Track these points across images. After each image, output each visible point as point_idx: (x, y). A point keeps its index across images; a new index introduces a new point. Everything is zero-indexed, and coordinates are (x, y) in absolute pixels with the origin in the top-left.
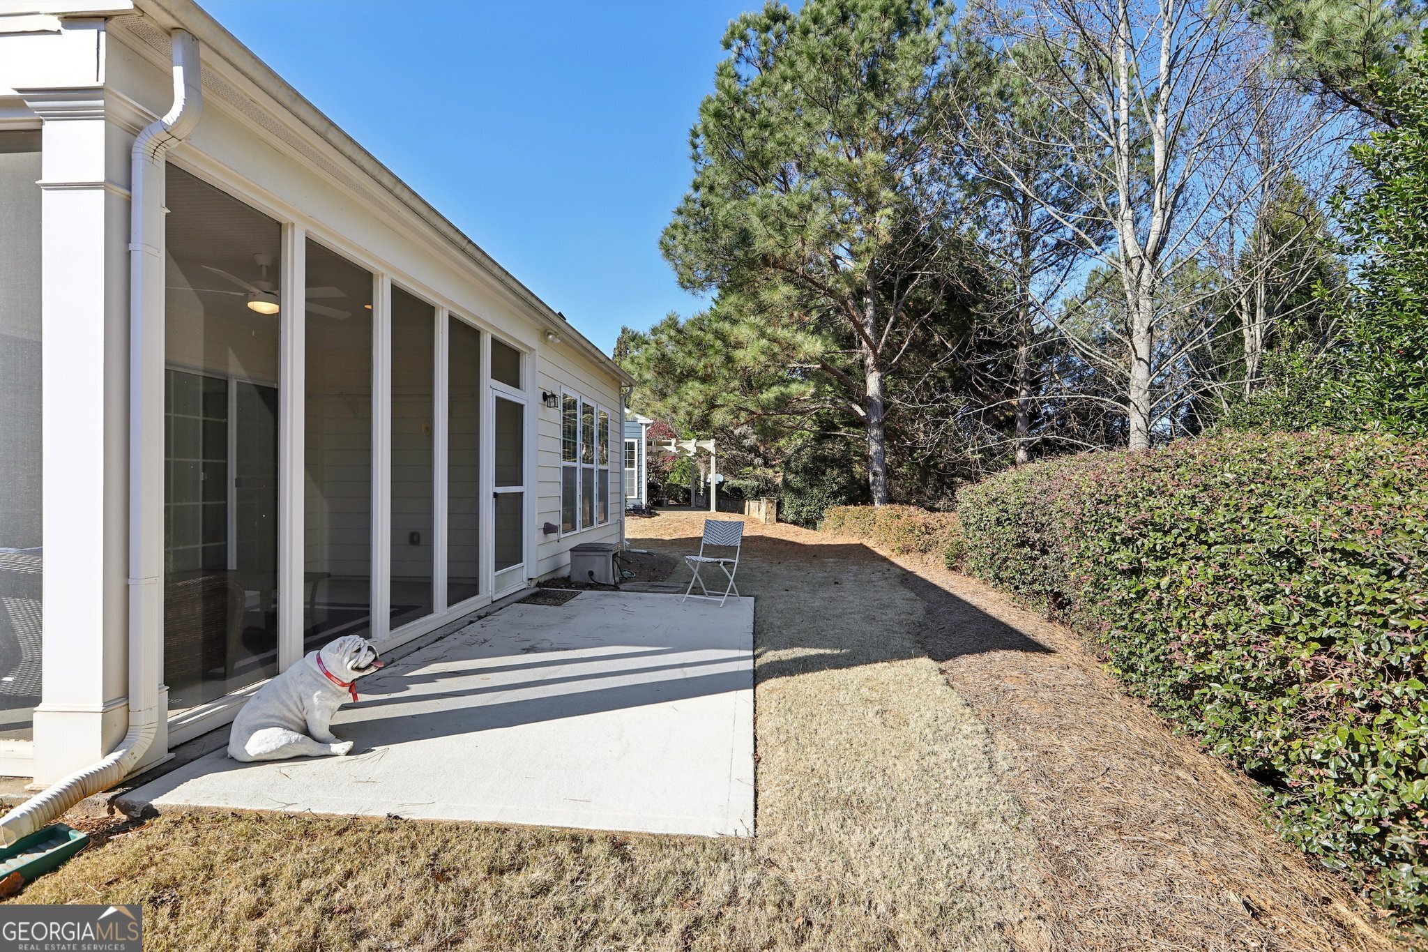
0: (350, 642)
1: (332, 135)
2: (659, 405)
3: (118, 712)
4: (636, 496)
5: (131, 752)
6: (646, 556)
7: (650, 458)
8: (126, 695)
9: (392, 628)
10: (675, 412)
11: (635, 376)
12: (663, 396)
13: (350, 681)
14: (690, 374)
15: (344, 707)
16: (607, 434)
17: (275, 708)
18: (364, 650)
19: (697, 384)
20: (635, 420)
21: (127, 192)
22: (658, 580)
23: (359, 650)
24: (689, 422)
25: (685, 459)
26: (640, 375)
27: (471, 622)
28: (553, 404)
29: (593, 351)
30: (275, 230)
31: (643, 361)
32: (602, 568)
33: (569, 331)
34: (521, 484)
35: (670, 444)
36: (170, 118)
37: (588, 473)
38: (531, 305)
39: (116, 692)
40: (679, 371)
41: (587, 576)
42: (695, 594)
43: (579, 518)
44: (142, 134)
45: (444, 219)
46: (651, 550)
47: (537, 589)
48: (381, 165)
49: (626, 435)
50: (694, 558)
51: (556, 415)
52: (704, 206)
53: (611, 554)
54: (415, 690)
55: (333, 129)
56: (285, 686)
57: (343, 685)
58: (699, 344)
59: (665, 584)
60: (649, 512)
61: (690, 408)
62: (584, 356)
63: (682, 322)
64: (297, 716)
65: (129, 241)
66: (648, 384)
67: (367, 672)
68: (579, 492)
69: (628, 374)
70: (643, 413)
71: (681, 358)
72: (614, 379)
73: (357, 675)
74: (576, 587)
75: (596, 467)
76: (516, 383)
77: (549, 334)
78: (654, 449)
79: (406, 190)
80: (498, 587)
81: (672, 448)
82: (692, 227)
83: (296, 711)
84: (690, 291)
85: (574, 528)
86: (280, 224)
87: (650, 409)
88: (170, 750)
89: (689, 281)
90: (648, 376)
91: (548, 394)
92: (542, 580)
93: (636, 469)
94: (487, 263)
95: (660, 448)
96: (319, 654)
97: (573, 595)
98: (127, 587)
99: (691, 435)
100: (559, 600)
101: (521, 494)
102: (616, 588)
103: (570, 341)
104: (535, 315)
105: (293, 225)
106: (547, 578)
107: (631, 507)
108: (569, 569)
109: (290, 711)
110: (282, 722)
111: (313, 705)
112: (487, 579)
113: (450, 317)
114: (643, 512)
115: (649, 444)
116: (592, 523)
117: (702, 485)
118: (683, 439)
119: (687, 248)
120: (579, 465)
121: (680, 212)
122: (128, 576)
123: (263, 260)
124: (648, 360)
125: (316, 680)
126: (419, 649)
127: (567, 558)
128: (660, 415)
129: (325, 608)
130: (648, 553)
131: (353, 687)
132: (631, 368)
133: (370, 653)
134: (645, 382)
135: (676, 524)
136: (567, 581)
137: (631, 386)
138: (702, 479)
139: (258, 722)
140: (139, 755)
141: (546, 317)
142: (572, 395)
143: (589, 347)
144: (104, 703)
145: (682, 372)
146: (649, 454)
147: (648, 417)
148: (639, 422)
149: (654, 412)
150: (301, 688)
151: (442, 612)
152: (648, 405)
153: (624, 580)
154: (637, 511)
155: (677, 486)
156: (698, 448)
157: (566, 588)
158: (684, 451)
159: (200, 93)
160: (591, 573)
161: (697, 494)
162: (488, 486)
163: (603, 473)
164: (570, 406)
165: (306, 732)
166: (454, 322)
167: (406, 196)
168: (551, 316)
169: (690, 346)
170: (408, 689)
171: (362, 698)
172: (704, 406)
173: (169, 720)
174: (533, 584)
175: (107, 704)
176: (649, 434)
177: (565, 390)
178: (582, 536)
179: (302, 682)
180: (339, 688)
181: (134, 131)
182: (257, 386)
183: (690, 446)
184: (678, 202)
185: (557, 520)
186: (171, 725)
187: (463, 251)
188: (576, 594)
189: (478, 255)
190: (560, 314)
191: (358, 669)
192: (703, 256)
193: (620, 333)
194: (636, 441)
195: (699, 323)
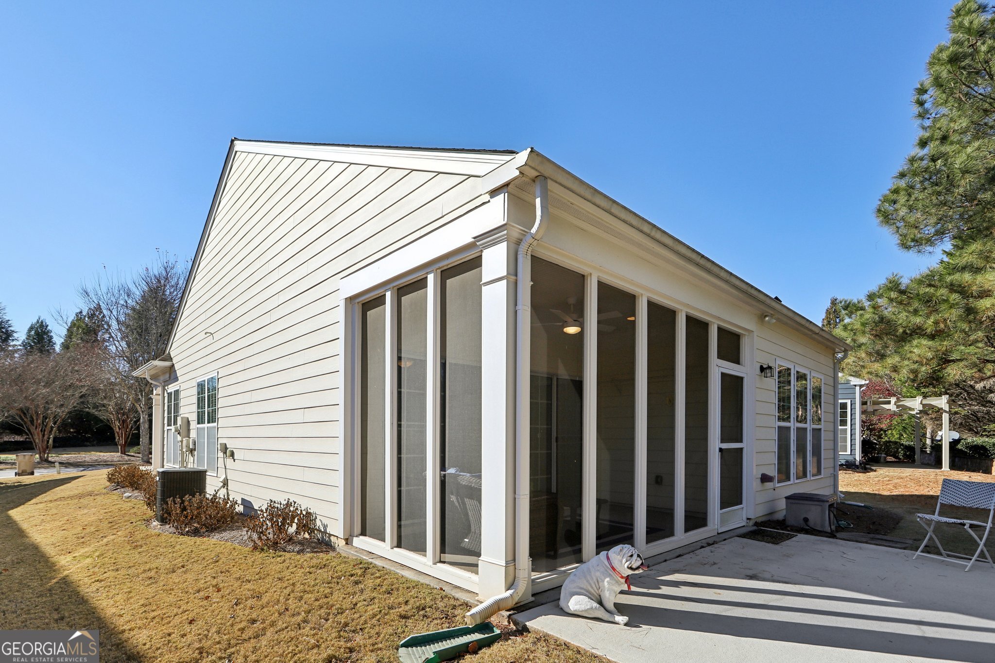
0: (626, 549)
1: (615, 210)
2: (876, 366)
3: (511, 568)
4: (849, 452)
5: (516, 592)
6: (863, 509)
7: (864, 417)
8: (514, 560)
9: (647, 543)
10: (895, 371)
11: (849, 341)
12: (881, 356)
13: (626, 576)
14: (918, 332)
15: (622, 592)
16: (820, 397)
17: (584, 584)
18: (635, 556)
19: (925, 342)
20: (848, 382)
21: (514, 278)
22: (878, 534)
23: (632, 556)
24: (914, 381)
25: (905, 417)
26: (854, 340)
27: (702, 547)
28: (769, 375)
29: (807, 325)
30: (581, 279)
31: (858, 326)
32: (816, 515)
33: (785, 311)
34: (741, 441)
35: (889, 403)
36: (534, 230)
37: (802, 432)
38: (751, 296)
39: (510, 558)
40: (901, 330)
41: (802, 522)
42: (929, 552)
43: (793, 470)
44: (522, 243)
45: (684, 245)
46: (867, 504)
47: (755, 528)
48: (643, 219)
49: (840, 396)
50: (928, 517)
51: (772, 383)
52: (934, 159)
53: (827, 505)
54: (665, 590)
55: (615, 205)
56: (589, 570)
57: (622, 577)
58: (928, 301)
59: (885, 537)
60: (864, 467)
61: (916, 366)
62: (797, 330)
63: (905, 282)
64: (595, 592)
65: (516, 305)
66: (863, 347)
67: (637, 572)
68: (793, 448)
69: (842, 340)
70: (857, 375)
71: (903, 318)
72: (827, 347)
73: (630, 572)
74: (792, 530)
75: (809, 426)
76: (737, 360)
77: (766, 316)
78: (870, 408)
79: (658, 231)
80: (723, 521)
81: (892, 407)
82: (918, 186)
83: (595, 588)
84: (916, 249)
85: (788, 479)
86: (583, 276)
87: (865, 371)
88: (533, 595)
89: (913, 240)
90: (863, 340)
91: (765, 366)
92: (759, 520)
93: (848, 427)
94: (716, 270)
95: (876, 407)
96: (607, 554)
97: (789, 537)
98: (515, 499)
99: (915, 392)
100: (776, 539)
101: (741, 449)
102: (832, 535)
103: (785, 319)
104: (754, 303)
105: (591, 274)
106: (764, 519)
107: (843, 462)
108: (784, 512)
109: (592, 588)
110: (587, 594)
111: (604, 587)
112: (714, 516)
113: (687, 316)
114: (857, 467)
115: (864, 403)
116: (805, 475)
117: (928, 442)
118: (904, 397)
119: (911, 209)
120: (793, 425)
121: (902, 175)
122: (515, 493)
123: (572, 301)
124: (864, 324)
125: (606, 570)
126: (665, 561)
127: (782, 504)
128: (877, 376)
129: (608, 523)
130: (864, 507)
131: (627, 579)
132: (844, 334)
133: (639, 559)
134: (860, 346)
135: (896, 481)
136: (782, 524)
137: (845, 351)
138: (928, 435)
139: (575, 590)
140: (520, 594)
141: (763, 303)
142: (786, 365)
143: (803, 322)
144: (506, 562)
145: (904, 332)
146: (863, 412)
147: (863, 378)
148: (852, 383)
149: (870, 373)
150: (598, 574)
151: (681, 537)
152: (863, 367)
153: (839, 529)
154: (850, 466)
155: (896, 443)
156: (924, 406)
157: (782, 530)
158: (905, 408)
159: (548, 209)
160: (806, 520)
161: (923, 452)
162: (715, 443)
163: (817, 432)
164: (785, 374)
165: (600, 603)
166: (690, 319)
167: (658, 235)
168: (768, 301)
169: (916, 304)
170: (660, 588)
171: (633, 588)
172: (934, 363)
173: (532, 578)
174: (751, 523)
175: (507, 563)
176: (863, 394)
177: (780, 362)
178: (795, 486)
179: (598, 570)
180: (620, 579)
181: (519, 242)
182: (571, 380)
183: (916, 404)
184: (901, 165)
185: (773, 472)
186: (533, 580)
187: (697, 265)
188: (792, 536)
189: (709, 265)
190: (776, 298)
191: (631, 568)
192: (933, 211)
193: (828, 304)
194: (849, 402)
195: (930, 280)
